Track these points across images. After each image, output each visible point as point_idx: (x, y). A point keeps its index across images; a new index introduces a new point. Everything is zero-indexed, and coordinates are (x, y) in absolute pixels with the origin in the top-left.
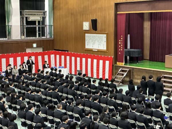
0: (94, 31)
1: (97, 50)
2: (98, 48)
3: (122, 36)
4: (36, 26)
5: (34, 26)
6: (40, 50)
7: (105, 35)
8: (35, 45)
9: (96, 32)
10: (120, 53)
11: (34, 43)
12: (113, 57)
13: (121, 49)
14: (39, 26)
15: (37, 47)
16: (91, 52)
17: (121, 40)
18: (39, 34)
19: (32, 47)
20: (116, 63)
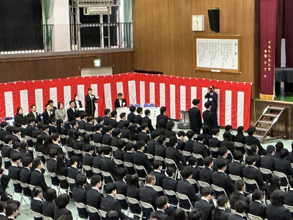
0: (214, 34)
1: (219, 71)
2: (221, 67)
3: (269, 42)
4: (99, 25)
5: (97, 25)
6: (108, 72)
7: (236, 41)
8: (97, 63)
9: (219, 34)
10: (265, 76)
11: (96, 58)
12: (251, 84)
13: (267, 67)
14: (105, 25)
15: (103, 65)
16: (209, 75)
17: (268, 49)
18: (106, 41)
19: (92, 66)
20: (258, 97)
